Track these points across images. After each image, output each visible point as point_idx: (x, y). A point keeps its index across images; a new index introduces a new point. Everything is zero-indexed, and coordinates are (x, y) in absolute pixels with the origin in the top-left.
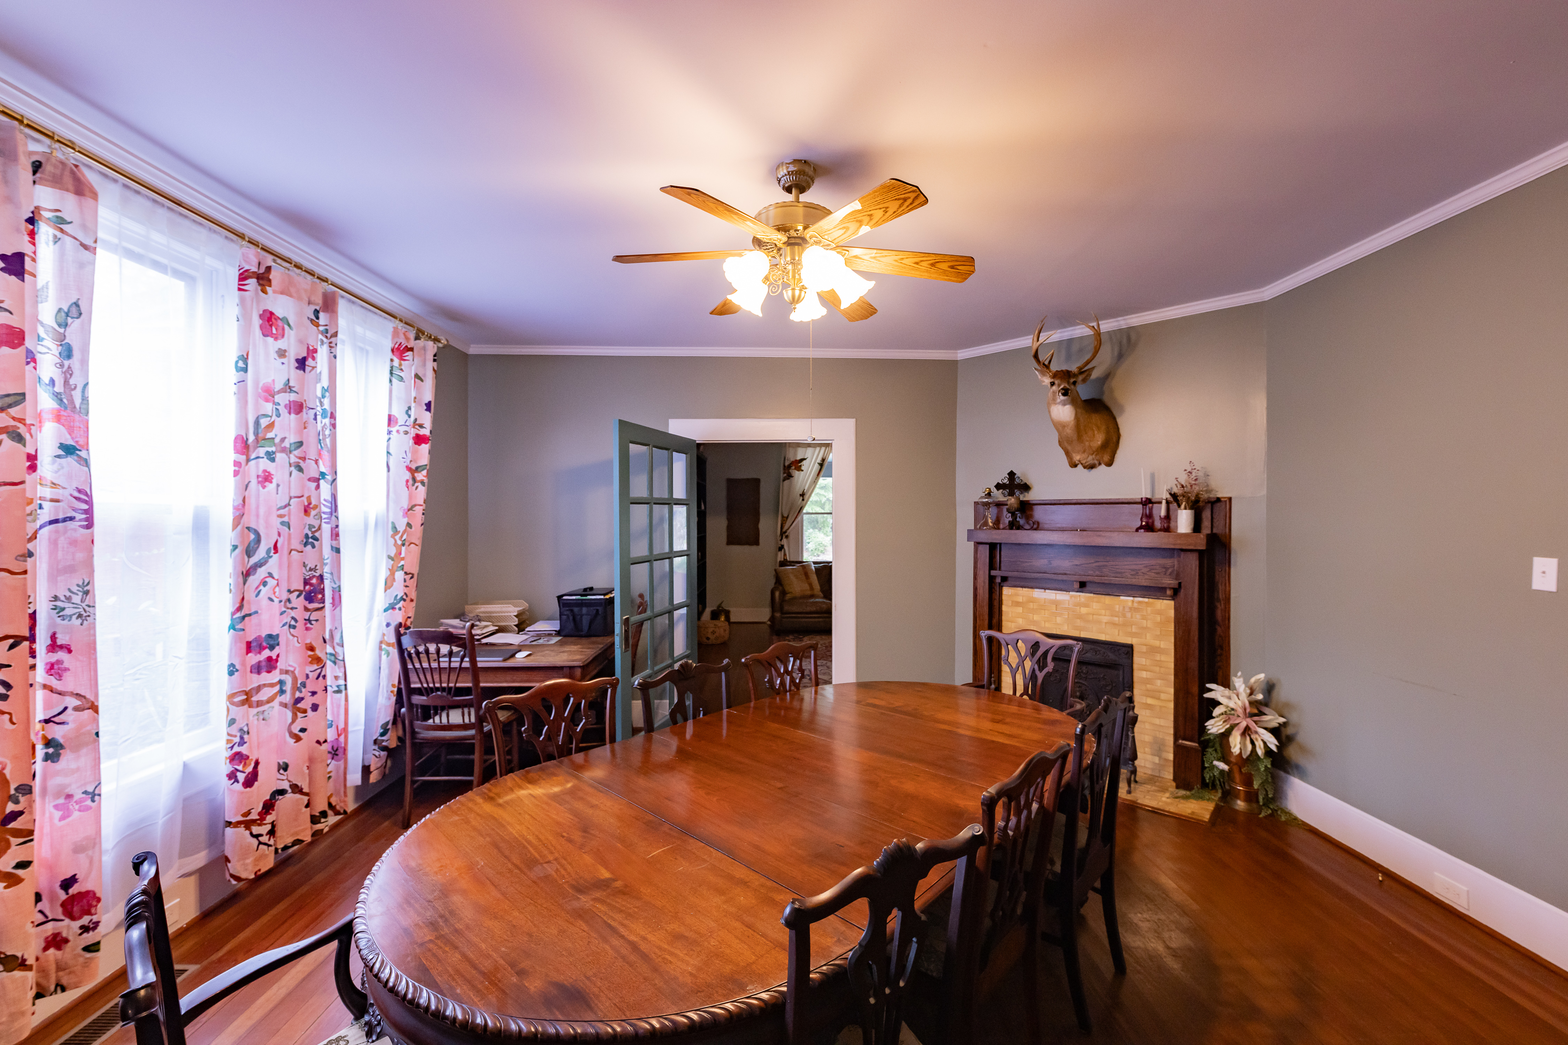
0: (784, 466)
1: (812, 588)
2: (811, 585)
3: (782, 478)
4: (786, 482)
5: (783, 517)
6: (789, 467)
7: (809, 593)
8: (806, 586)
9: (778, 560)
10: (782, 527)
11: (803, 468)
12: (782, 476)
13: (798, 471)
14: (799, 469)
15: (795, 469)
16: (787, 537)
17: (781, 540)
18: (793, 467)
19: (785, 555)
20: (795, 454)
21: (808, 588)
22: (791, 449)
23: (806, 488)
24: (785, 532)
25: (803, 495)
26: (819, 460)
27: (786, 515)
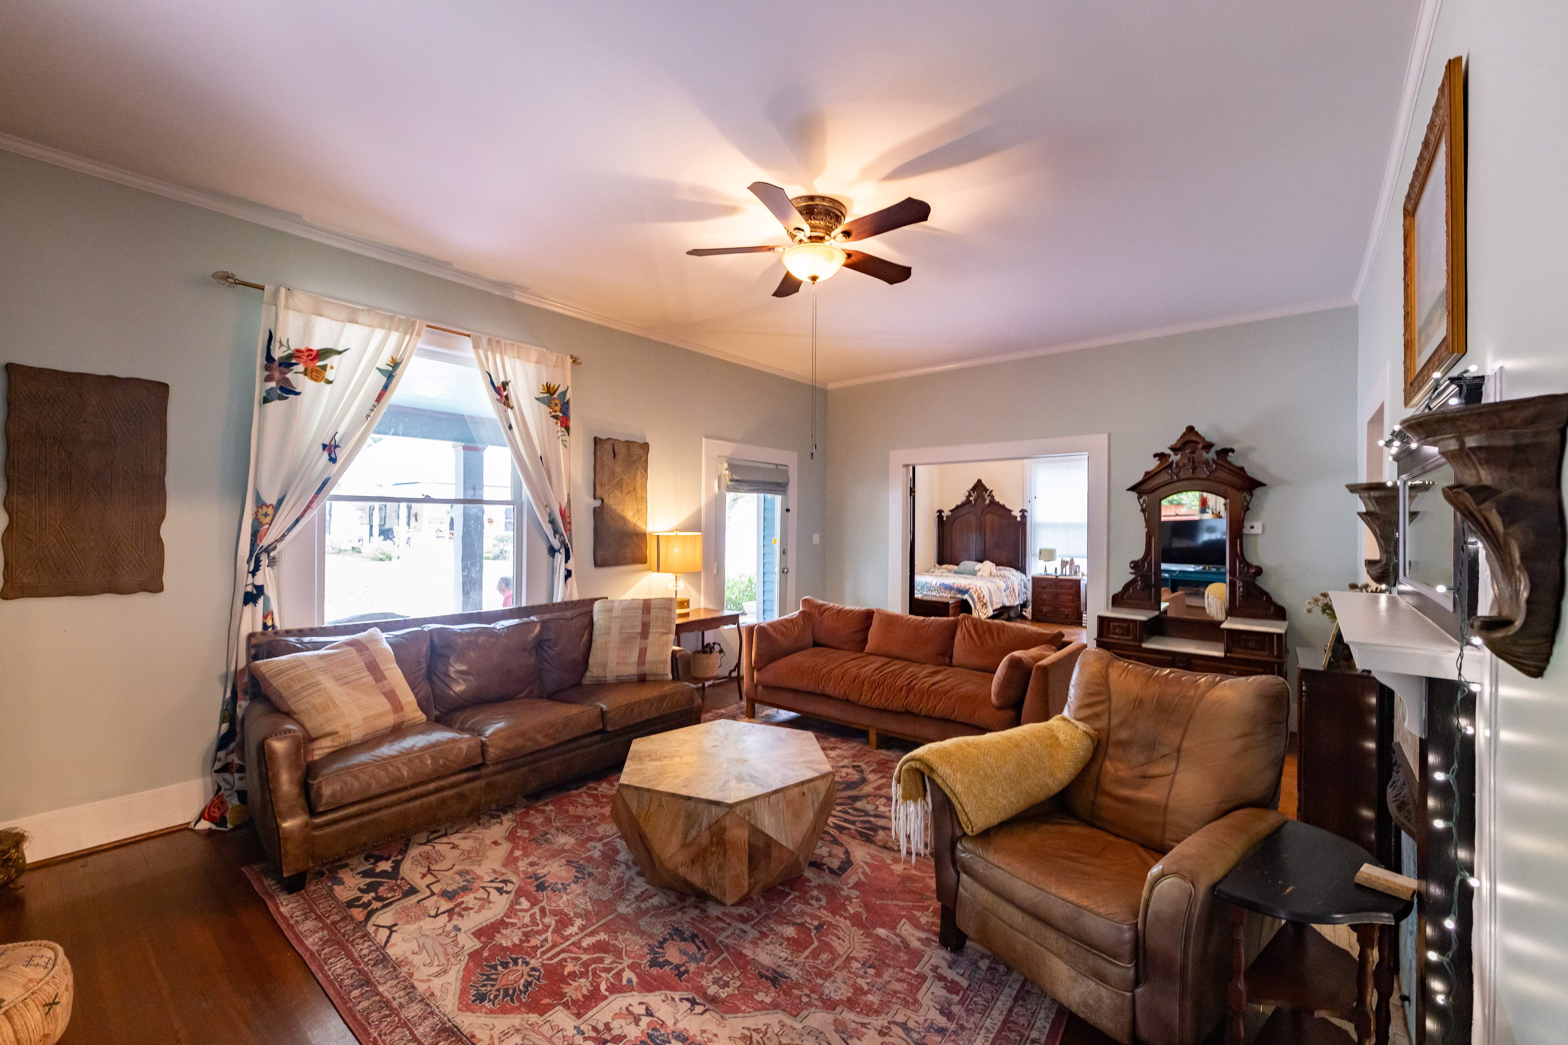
0: (269, 358)
1: (397, 706)
2: (391, 696)
3: (258, 396)
4: (275, 406)
5: (260, 503)
6: (287, 363)
7: (390, 720)
8: (382, 704)
9: (246, 629)
10: (255, 535)
11: (329, 375)
12: (259, 389)
13: (316, 379)
14: (317, 374)
15: (305, 373)
16: (272, 562)
17: (254, 573)
18: (301, 368)
19: (267, 614)
20: (307, 329)
21: (388, 706)
22: (291, 314)
23: (341, 430)
24: (267, 550)
25: (330, 449)
26: (383, 362)
27: (271, 499)
